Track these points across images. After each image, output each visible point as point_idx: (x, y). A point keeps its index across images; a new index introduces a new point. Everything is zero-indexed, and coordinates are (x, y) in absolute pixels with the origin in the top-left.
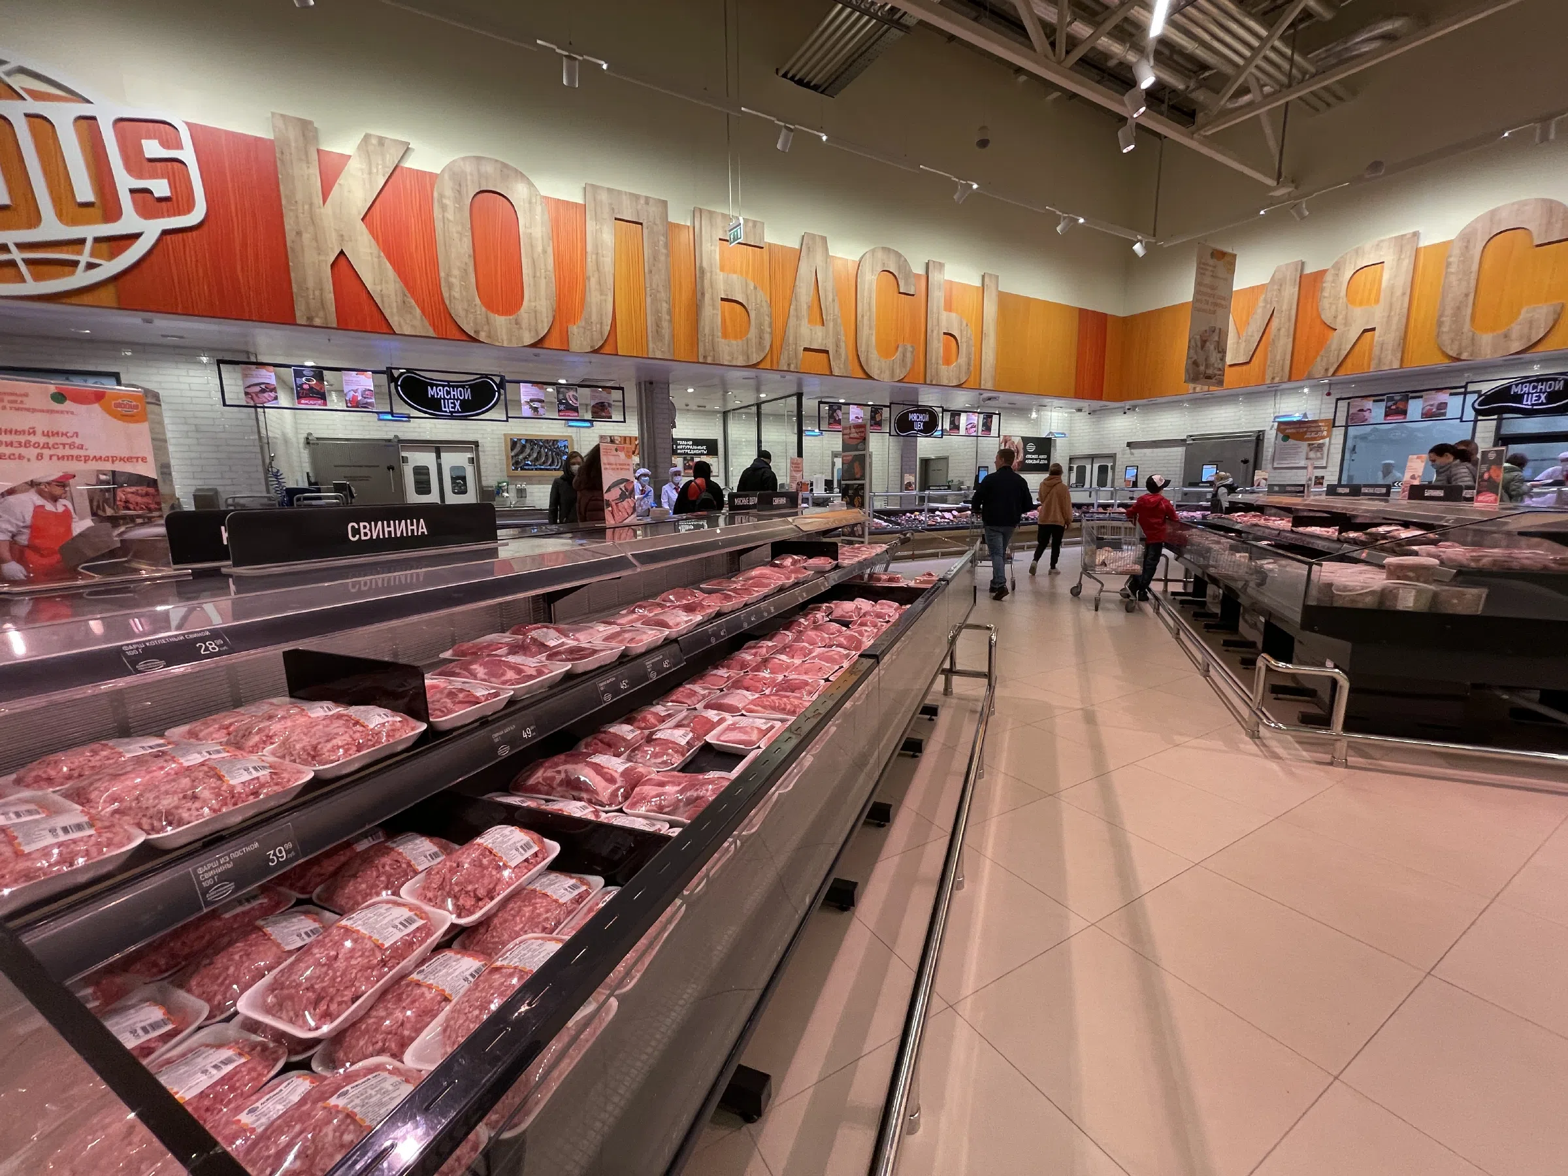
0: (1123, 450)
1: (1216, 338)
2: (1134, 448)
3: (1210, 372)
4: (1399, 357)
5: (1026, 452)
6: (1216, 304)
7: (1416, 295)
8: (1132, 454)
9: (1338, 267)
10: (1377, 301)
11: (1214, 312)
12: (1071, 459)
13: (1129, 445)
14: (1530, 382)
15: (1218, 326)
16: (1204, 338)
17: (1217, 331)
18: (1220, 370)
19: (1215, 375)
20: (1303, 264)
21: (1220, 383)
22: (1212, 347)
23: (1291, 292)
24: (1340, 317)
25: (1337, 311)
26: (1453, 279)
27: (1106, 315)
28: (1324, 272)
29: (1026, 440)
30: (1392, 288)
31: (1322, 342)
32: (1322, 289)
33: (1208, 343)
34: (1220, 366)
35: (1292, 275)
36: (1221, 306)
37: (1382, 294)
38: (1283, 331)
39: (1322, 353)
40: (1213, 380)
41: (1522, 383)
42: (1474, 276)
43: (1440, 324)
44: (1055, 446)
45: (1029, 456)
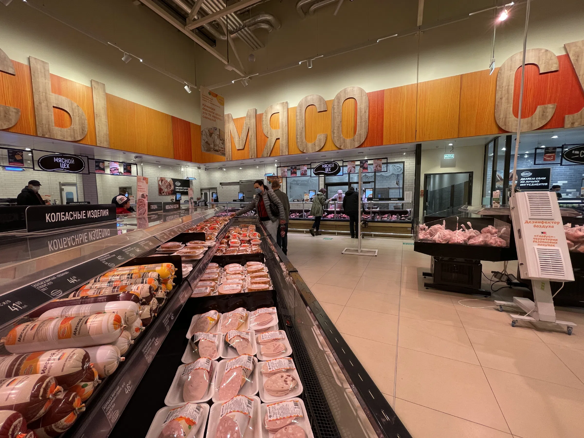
0: (219, 186)
1: (218, 133)
2: (223, 185)
3: (217, 148)
4: (287, 151)
5: (175, 186)
6: (215, 117)
7: (289, 126)
8: (222, 188)
9: (266, 112)
10: (279, 128)
11: (215, 121)
12: (201, 190)
13: (221, 184)
14: (326, 164)
15: (218, 127)
16: (211, 132)
17: (218, 130)
18: (222, 148)
19: (220, 150)
20: (256, 110)
21: (224, 154)
22: (216, 137)
23: (253, 121)
24: (269, 133)
25: (268, 130)
26: (299, 121)
27: (189, 123)
28: (263, 114)
29: (174, 180)
30: (282, 123)
31: (265, 142)
32: (263, 121)
33: (213, 135)
34: (222, 146)
35: (253, 114)
36: (218, 119)
37: (280, 124)
38: (253, 136)
39: (265, 147)
40: (219, 152)
41: (325, 164)
42: (304, 121)
43: (297, 138)
44: (192, 184)
45: (177, 188)
